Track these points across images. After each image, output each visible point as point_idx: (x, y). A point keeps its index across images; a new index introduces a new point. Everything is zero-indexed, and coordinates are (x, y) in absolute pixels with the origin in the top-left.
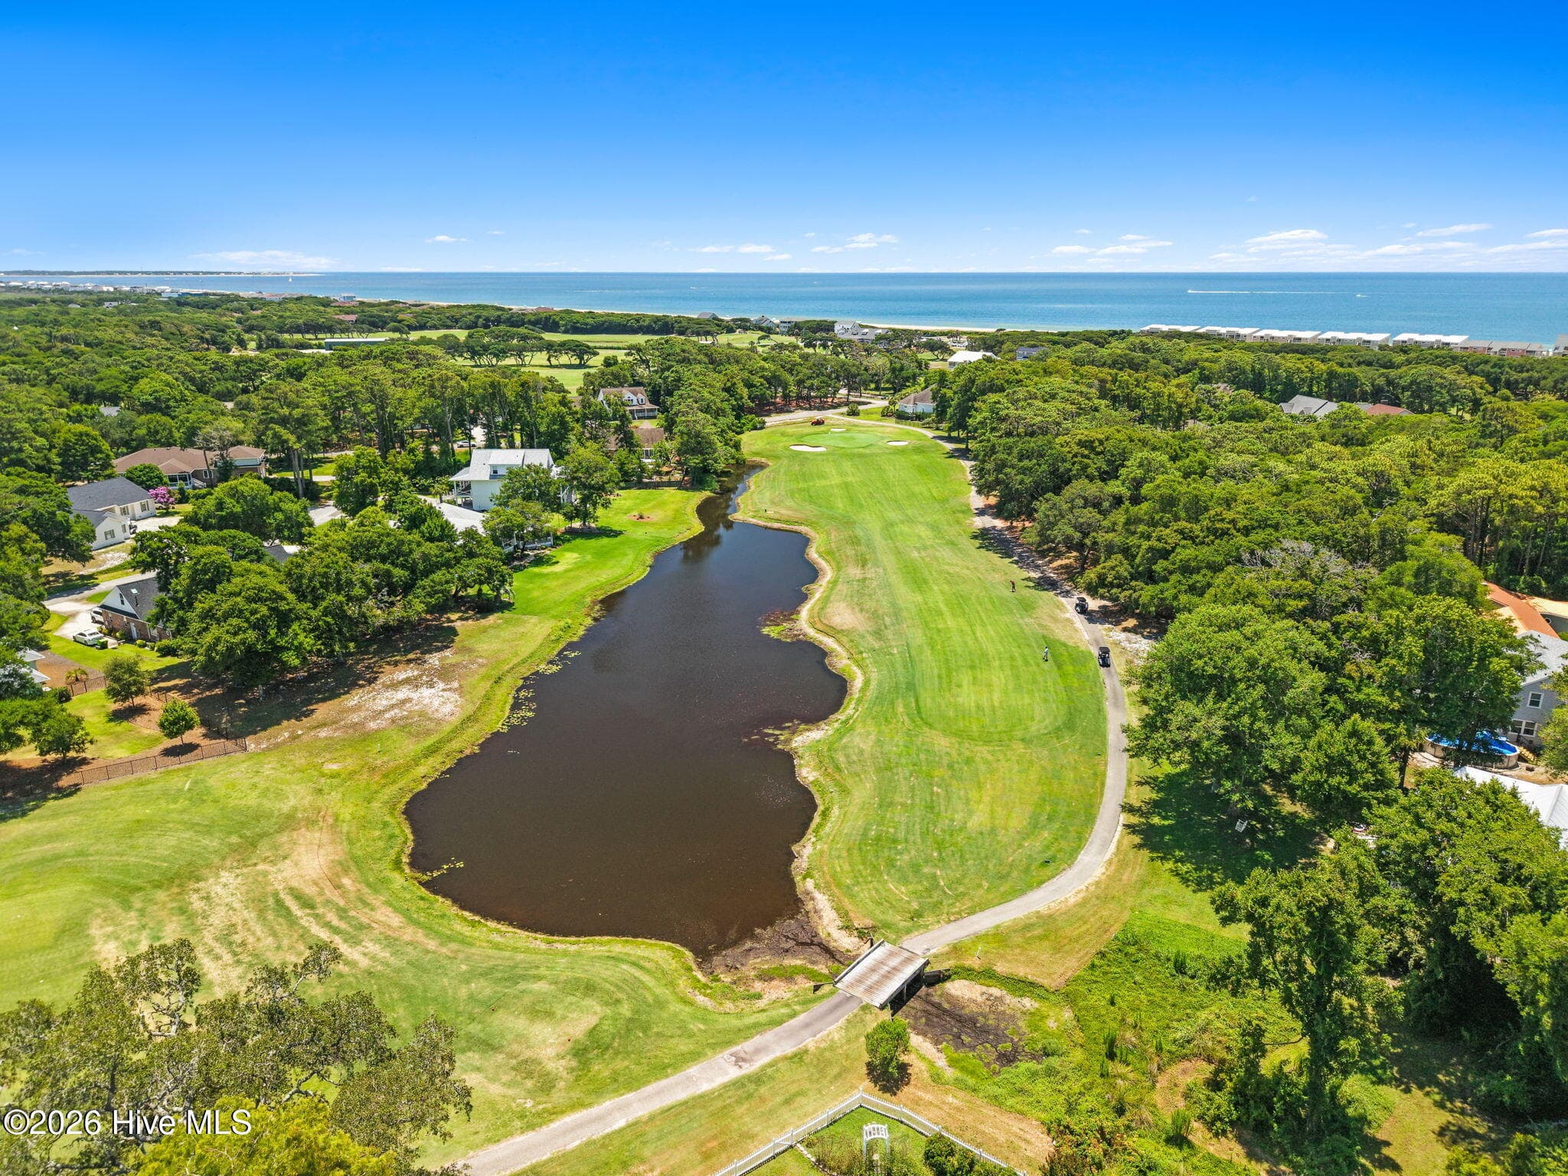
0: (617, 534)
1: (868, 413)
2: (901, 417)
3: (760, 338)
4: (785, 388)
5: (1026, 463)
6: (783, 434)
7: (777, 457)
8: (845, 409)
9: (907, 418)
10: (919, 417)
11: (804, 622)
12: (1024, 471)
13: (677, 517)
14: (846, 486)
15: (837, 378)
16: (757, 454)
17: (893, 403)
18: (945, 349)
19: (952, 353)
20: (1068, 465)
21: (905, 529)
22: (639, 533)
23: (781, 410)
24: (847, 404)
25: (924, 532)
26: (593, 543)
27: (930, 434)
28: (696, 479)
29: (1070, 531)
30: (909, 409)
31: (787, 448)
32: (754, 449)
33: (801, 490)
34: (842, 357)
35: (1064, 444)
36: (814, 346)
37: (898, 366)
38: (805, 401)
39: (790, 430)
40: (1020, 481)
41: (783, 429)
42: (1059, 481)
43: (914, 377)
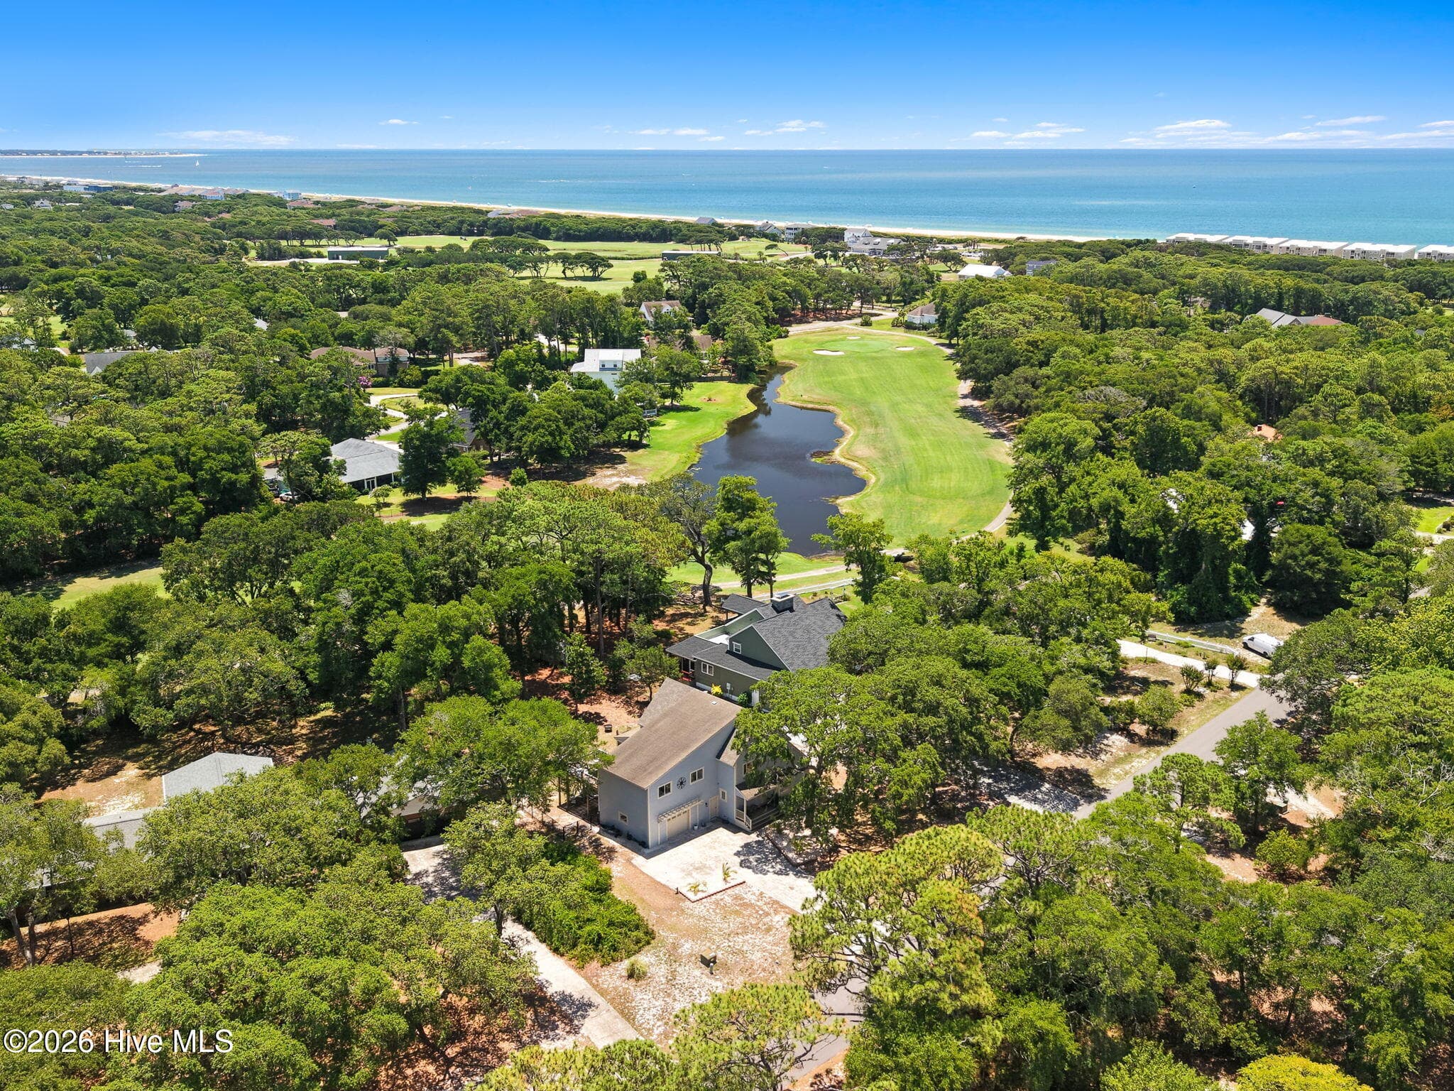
0: (697, 409)
1: (880, 324)
2: (910, 327)
3: (767, 248)
4: (803, 301)
5: (989, 356)
6: (806, 341)
7: (803, 360)
8: (859, 320)
9: (915, 328)
10: (925, 327)
11: (838, 455)
12: (988, 361)
13: (735, 400)
14: (862, 379)
15: (851, 292)
16: (785, 357)
17: (903, 315)
18: (958, 260)
19: (964, 264)
20: (1018, 357)
21: (907, 406)
22: (711, 409)
23: (800, 321)
24: (860, 315)
25: (920, 408)
26: (682, 414)
27: (933, 341)
28: (742, 374)
29: (1012, 398)
30: (917, 320)
31: (811, 353)
32: (783, 353)
33: (826, 383)
34: (855, 269)
35: (1019, 343)
36: (825, 257)
37: (908, 280)
38: (822, 314)
39: (812, 338)
40: (983, 367)
41: (805, 337)
42: (1009, 366)
43: (923, 290)
